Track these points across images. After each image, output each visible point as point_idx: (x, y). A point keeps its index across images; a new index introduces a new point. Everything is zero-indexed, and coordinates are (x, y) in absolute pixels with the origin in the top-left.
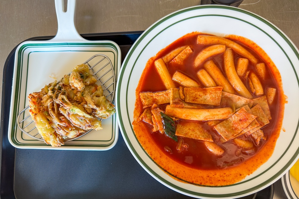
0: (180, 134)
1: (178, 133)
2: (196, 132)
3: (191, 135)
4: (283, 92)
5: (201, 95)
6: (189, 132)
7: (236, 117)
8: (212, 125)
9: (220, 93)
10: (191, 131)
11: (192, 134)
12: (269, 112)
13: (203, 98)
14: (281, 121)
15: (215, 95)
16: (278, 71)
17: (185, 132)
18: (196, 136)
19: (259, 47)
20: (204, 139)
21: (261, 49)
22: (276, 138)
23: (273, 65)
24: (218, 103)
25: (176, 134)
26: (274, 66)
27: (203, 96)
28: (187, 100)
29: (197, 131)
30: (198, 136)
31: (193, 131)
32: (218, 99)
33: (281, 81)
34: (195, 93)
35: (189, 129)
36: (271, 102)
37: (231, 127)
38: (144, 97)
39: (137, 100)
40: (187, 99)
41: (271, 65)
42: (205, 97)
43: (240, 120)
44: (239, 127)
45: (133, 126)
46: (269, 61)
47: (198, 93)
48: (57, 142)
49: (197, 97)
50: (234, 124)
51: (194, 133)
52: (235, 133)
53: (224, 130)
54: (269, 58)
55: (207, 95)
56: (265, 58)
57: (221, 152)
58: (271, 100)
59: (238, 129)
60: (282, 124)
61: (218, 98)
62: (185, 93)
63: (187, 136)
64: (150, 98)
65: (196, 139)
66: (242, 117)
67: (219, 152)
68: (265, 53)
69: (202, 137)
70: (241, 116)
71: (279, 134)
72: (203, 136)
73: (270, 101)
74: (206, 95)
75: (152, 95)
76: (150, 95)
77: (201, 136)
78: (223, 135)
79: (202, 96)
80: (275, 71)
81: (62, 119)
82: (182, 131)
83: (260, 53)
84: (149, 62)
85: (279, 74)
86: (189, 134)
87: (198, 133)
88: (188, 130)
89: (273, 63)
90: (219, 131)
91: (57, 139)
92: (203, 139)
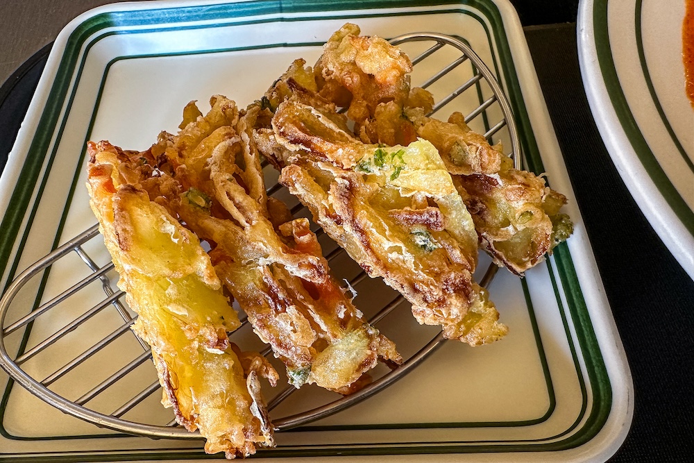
48: (248, 410)
81: (300, 234)
91: (252, 383)
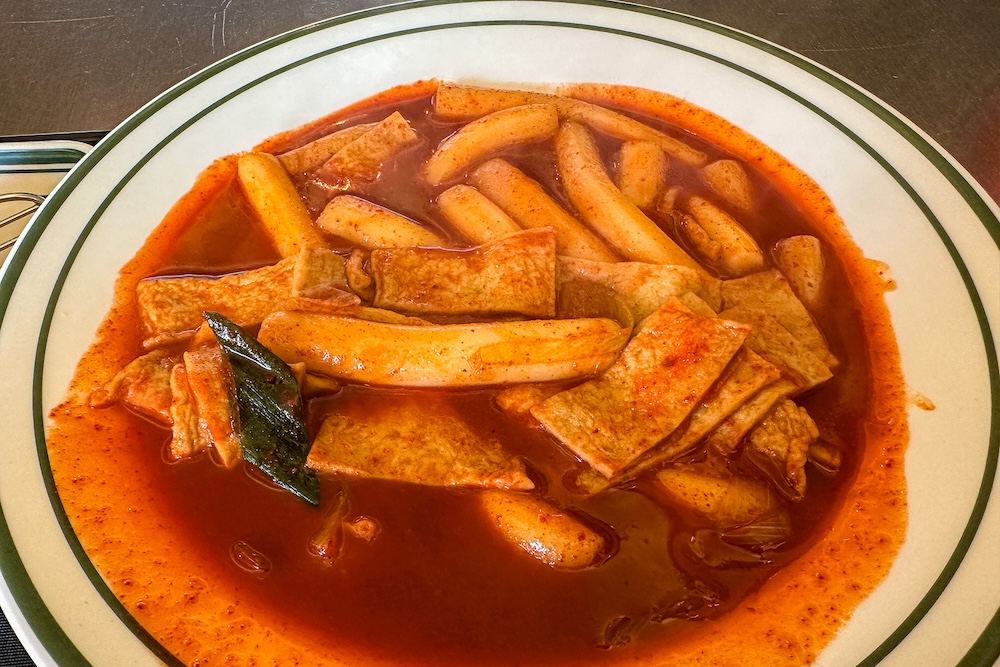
0: (336, 461)
1: (324, 454)
2: (433, 446)
3: (402, 463)
4: (859, 250)
5: (455, 273)
6: (388, 451)
7: (646, 354)
8: (520, 410)
9: (548, 254)
10: (401, 444)
11: (408, 462)
12: (816, 331)
13: (464, 284)
14: (894, 370)
15: (522, 262)
16: (809, 179)
17: (366, 453)
18: (432, 469)
19: (699, 110)
20: (481, 476)
21: (710, 116)
22: (897, 448)
23: (776, 161)
24: (545, 303)
25: (311, 462)
26: (784, 163)
27: (465, 279)
28: (385, 296)
29: (440, 440)
30: (441, 468)
31: (417, 440)
32: (541, 281)
33: (831, 210)
34: (425, 268)
35: (395, 435)
36: (811, 294)
37: (626, 409)
38: (158, 297)
39: (115, 311)
40: (383, 292)
41: (771, 164)
42: (476, 282)
43: (670, 362)
44: (671, 399)
45: (49, 423)
46: (755, 153)
47: (442, 266)
49: (436, 281)
50: (638, 392)
51: (421, 452)
52: (654, 431)
53: (589, 423)
54: (754, 142)
55: (483, 272)
56: (734, 143)
57: (581, 537)
58: (810, 285)
59: (666, 408)
60: (901, 379)
61: (537, 274)
62: (374, 268)
63: (377, 475)
64: (193, 302)
65: (431, 482)
66: (672, 345)
67: (574, 543)
68: (733, 127)
69: (469, 470)
70: (669, 342)
71: (904, 427)
72: (473, 465)
73: (808, 289)
74: (479, 270)
75: (201, 288)
76: (193, 288)
77: (459, 467)
78: (584, 447)
79: (459, 277)
80: (792, 180)
82: (352, 448)
83: (709, 129)
84: (213, 172)
85: (814, 188)
86: (395, 460)
87: (446, 450)
88: (389, 443)
89: (775, 155)
90: (560, 429)
92: (470, 479)
